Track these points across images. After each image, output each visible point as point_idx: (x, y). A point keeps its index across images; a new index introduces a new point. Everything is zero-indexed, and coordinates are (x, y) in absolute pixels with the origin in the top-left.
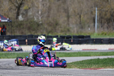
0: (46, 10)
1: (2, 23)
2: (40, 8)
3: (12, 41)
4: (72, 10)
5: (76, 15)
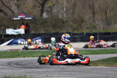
0: (71, 7)
1: (26, 21)
2: (65, 5)
3: (37, 39)
4: (97, 6)
5: (102, 12)
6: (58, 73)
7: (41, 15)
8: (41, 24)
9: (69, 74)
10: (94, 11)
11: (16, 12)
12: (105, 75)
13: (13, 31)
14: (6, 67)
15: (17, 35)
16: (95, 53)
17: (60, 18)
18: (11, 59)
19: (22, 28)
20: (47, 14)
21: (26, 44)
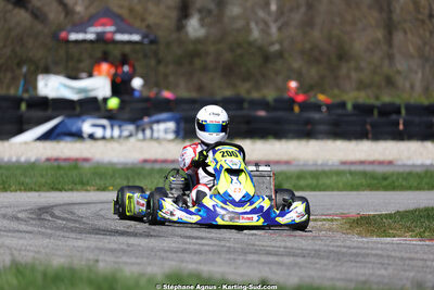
3: (158, 122)
5: (423, 22)
6: (228, 256)
7: (180, 27)
8: (179, 63)
9: (269, 263)
10: (390, 19)
11: (79, 8)
12: (412, 274)
13: (65, 86)
14: (23, 227)
15: (81, 102)
16: (385, 183)
17: (255, 41)
18: (48, 194)
19: (100, 73)
20: (202, 20)
21: (112, 138)
